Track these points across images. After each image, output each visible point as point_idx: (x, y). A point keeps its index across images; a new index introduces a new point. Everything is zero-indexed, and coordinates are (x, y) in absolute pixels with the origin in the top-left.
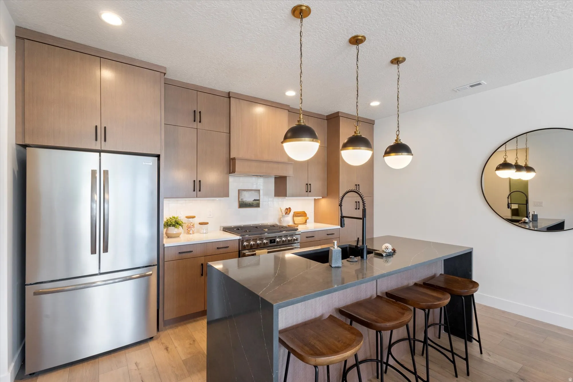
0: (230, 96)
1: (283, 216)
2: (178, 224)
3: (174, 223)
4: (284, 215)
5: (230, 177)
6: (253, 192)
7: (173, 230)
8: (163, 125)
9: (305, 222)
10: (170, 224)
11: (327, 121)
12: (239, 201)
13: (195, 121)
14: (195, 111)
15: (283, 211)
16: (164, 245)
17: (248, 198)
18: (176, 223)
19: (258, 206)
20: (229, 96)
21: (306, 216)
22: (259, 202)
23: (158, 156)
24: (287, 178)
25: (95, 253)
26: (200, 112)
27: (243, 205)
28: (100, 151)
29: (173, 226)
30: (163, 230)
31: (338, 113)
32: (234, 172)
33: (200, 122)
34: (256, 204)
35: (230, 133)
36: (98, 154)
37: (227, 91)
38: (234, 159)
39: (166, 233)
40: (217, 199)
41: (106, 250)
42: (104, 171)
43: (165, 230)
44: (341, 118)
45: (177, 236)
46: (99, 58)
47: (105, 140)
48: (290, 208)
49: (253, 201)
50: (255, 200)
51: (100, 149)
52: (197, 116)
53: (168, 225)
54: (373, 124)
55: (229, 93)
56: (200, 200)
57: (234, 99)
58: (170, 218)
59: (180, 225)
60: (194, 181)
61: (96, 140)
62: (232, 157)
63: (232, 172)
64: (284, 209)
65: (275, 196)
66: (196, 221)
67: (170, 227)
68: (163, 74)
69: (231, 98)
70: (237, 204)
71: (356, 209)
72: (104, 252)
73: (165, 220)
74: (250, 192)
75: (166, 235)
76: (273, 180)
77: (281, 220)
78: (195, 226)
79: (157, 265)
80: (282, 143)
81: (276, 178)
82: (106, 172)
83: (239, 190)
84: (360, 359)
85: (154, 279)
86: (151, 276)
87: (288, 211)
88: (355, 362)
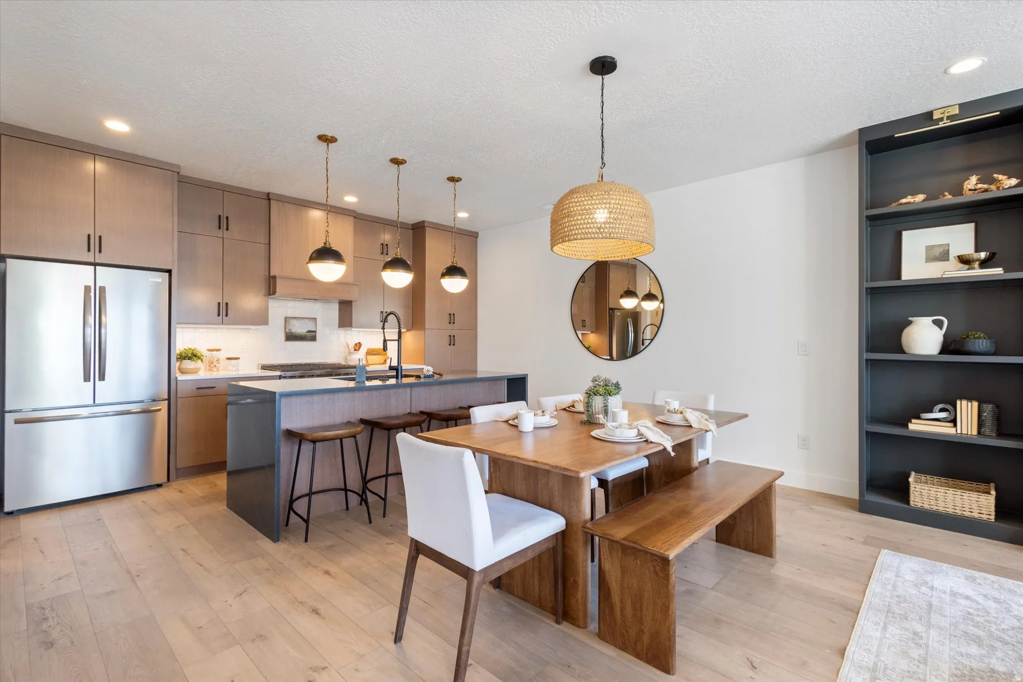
0: (270, 198)
1: (350, 353)
2: (195, 356)
3: (190, 355)
4: (351, 351)
5: (270, 300)
6: (306, 321)
7: (188, 364)
8: (176, 233)
9: (383, 362)
10: (185, 357)
11: (412, 231)
12: (286, 333)
13: (220, 228)
14: (220, 216)
15: (350, 347)
16: (176, 378)
17: (299, 328)
18: (192, 356)
19: (313, 339)
20: (268, 197)
21: (386, 355)
22: (316, 334)
23: (169, 272)
24: (353, 303)
25: (89, 381)
26: (227, 218)
27: (291, 337)
28: (95, 264)
29: (189, 359)
30: (175, 364)
31: (424, 221)
32: (274, 293)
33: (227, 229)
34: (311, 337)
35: (269, 244)
36: (93, 267)
37: (267, 191)
38: (274, 277)
39: (179, 369)
40: (253, 327)
41: (102, 377)
42: (100, 287)
43: (178, 364)
44: (427, 228)
45: (195, 371)
46: (93, 155)
47: (100, 251)
48: (360, 343)
49: (307, 332)
50: (309, 331)
51: (93, 261)
52: (222, 223)
53: (182, 357)
54: (477, 237)
55: (268, 194)
56: (229, 328)
57: (276, 202)
58: (185, 349)
59: (199, 358)
60: (219, 303)
61: (89, 250)
62: (272, 274)
63: (273, 292)
64: (352, 345)
65: (339, 327)
66: (222, 355)
67: (184, 361)
68: (176, 173)
69: (271, 201)
70: (283, 336)
71: (450, 345)
72: (99, 380)
73: (178, 352)
74: (302, 321)
75: (179, 370)
76: (337, 306)
77: (347, 359)
78: (221, 361)
79: (166, 400)
80: (307, 263)
81: (339, 303)
82: (102, 289)
83: (286, 318)
84: (389, 472)
85: (162, 416)
86: (159, 412)
87: (358, 346)
88: (385, 474)
